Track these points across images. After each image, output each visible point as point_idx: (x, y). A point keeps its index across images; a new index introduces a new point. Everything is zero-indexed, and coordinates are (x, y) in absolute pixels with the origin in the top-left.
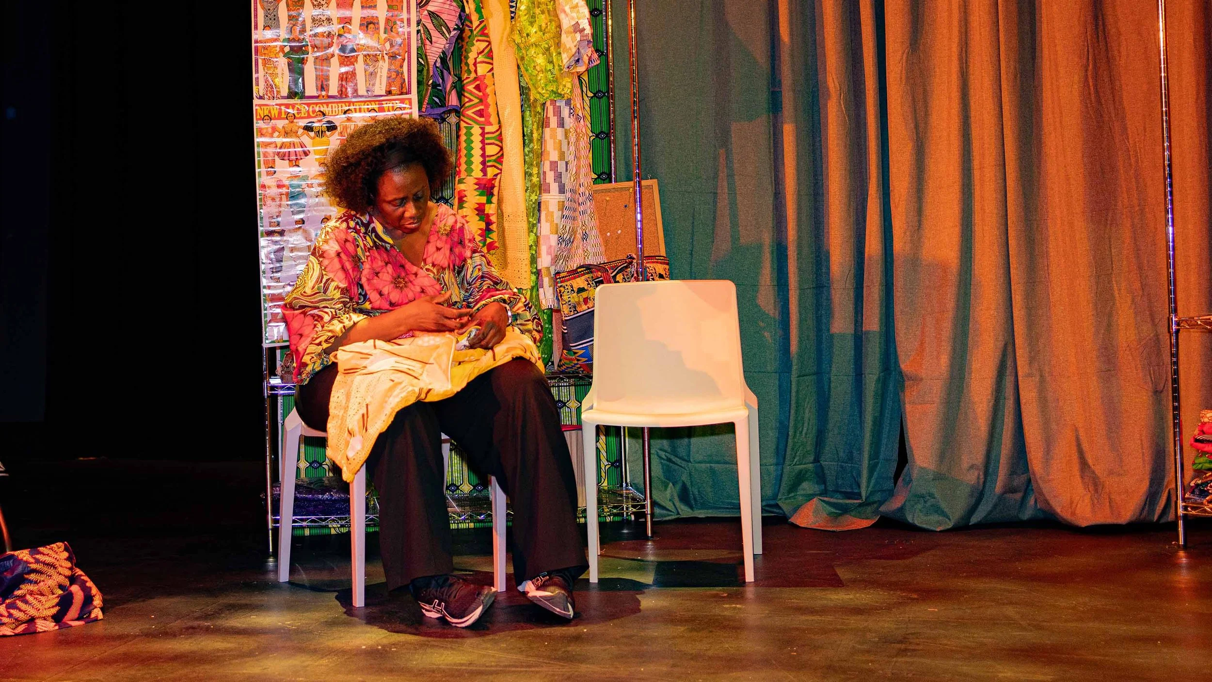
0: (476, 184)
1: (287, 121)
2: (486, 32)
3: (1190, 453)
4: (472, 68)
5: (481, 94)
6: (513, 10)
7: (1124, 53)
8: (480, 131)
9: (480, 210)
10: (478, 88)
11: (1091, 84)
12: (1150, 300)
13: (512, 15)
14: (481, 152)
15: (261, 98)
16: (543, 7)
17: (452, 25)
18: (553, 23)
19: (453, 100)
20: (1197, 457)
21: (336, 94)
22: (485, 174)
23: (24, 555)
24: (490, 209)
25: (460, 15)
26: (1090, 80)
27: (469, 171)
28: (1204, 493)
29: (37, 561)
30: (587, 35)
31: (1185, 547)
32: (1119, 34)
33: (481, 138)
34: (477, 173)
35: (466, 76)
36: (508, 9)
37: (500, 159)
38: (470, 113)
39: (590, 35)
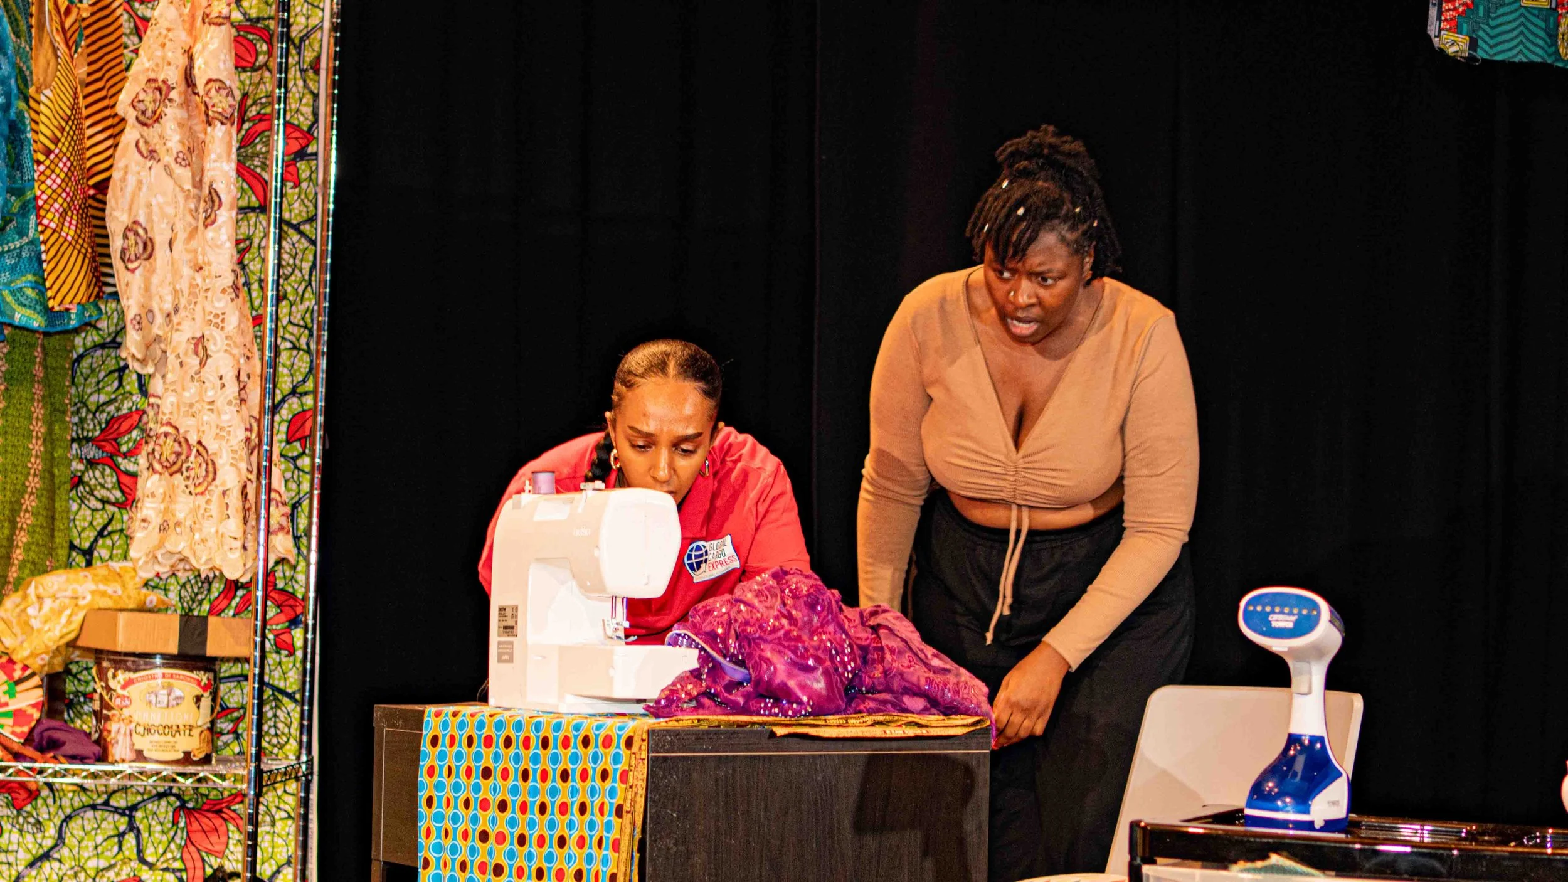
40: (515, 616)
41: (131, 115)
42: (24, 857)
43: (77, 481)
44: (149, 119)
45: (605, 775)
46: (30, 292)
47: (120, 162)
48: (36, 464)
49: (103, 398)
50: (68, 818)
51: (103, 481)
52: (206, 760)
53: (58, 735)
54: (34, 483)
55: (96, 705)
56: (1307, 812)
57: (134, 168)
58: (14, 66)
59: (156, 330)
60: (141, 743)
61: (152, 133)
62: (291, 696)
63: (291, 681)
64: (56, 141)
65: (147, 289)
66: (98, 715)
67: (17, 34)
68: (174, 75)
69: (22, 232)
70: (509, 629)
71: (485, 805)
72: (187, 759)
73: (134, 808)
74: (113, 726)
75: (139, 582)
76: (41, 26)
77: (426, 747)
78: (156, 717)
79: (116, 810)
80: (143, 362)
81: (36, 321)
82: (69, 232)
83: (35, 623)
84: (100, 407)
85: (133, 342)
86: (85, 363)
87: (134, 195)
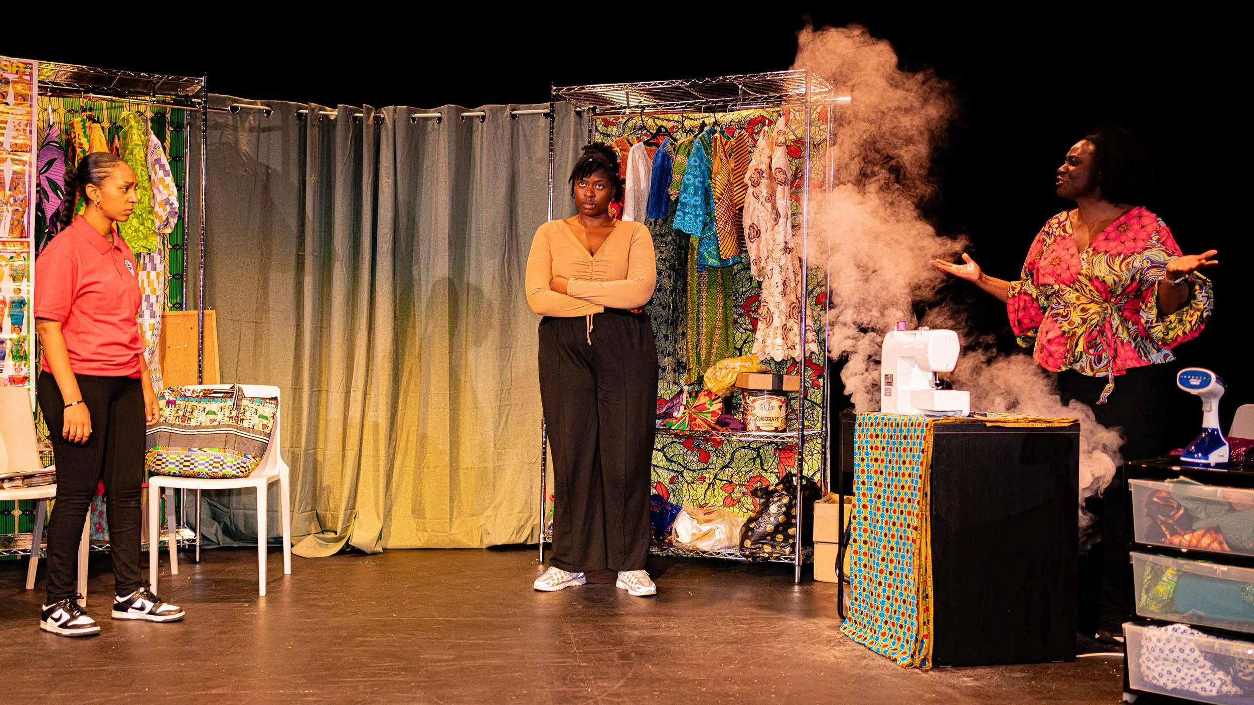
18: (147, 196)
26: (506, 263)
30: (175, 208)
39: (177, 208)
40: (892, 378)
41: (749, 183)
42: (718, 466)
43: (736, 322)
44: (756, 184)
45: (918, 437)
46: (714, 253)
47: (747, 200)
48: (720, 316)
49: (744, 290)
50: (734, 452)
51: (745, 322)
52: (784, 431)
53: (728, 421)
54: (719, 324)
55: (742, 409)
56: (1207, 459)
57: (752, 203)
58: (706, 166)
59: (762, 265)
60: (759, 424)
61: (757, 190)
62: (819, 405)
63: (819, 400)
64: (722, 195)
65: (758, 249)
66: (743, 413)
67: (707, 154)
68: (764, 167)
69: (711, 230)
70: (889, 383)
71: (877, 448)
72: (776, 430)
73: (759, 448)
74: (749, 417)
75: (758, 361)
76: (716, 151)
77: (857, 427)
78: (765, 414)
79: (752, 449)
80: (759, 276)
81: (716, 263)
82: (728, 228)
83: (719, 378)
84: (743, 293)
85: (754, 271)
86: (738, 276)
87: (753, 213)
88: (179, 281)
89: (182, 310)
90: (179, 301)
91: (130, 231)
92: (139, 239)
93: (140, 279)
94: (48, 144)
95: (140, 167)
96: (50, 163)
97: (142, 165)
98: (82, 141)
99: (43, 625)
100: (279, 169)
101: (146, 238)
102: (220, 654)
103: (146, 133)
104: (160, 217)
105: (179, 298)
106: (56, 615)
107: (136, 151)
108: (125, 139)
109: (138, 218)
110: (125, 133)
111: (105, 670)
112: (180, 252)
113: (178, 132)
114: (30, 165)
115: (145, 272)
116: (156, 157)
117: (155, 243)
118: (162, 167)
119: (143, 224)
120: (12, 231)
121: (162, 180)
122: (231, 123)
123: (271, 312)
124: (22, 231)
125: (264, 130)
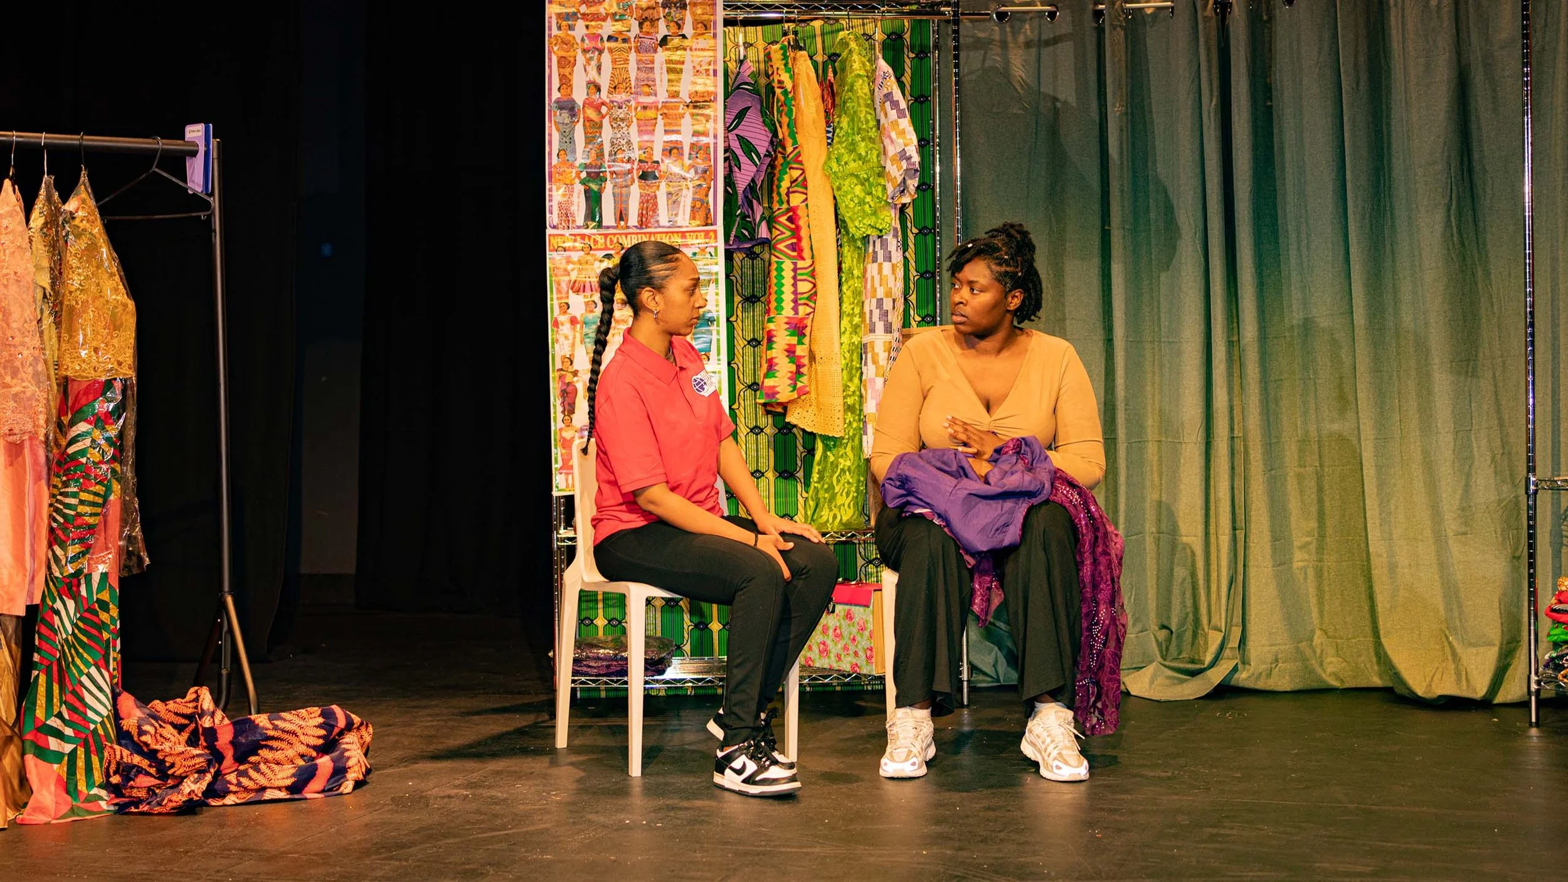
0: (786, 323)
1: (582, 253)
2: (800, 159)
3: (1545, 623)
4: (784, 198)
5: (793, 226)
6: (830, 135)
7: (1489, 191)
8: (792, 266)
9: (790, 351)
10: (790, 219)
11: (1453, 224)
12: (1510, 460)
13: (829, 141)
14: (792, 289)
15: (554, 227)
16: (864, 134)
17: (762, 151)
18: (874, 151)
19: (763, 232)
20: (1553, 629)
21: (636, 224)
22: (797, 312)
23: (262, 720)
24: (801, 351)
25: (772, 140)
26: (1453, 219)
27: (779, 309)
28: (1559, 668)
29: (276, 728)
30: (914, 164)
31: (1537, 724)
32: (1485, 171)
33: (792, 274)
34: (787, 311)
35: (778, 207)
36: (824, 135)
37: (813, 296)
38: (781, 246)
39: (917, 163)
88: (930, 281)
89: (936, 325)
90: (931, 312)
91: (852, 205)
92: (865, 215)
93: (868, 275)
94: (738, 87)
95: (863, 109)
96: (741, 115)
97: (867, 106)
98: (782, 78)
99: (718, 778)
100: (1072, 100)
101: (875, 213)
102: (984, 841)
103: (873, 61)
104: (891, 180)
105: (931, 307)
106: (737, 764)
107: (857, 86)
108: (843, 70)
109: (863, 184)
110: (844, 62)
111: (807, 854)
112: (929, 238)
113: (921, 59)
114: (715, 121)
115: (875, 265)
116: (885, 91)
117: (887, 219)
118: (895, 105)
119: (870, 194)
120: (693, 217)
121: (895, 124)
122: (997, 37)
123: (1068, 322)
124: (707, 217)
125: (1047, 43)
